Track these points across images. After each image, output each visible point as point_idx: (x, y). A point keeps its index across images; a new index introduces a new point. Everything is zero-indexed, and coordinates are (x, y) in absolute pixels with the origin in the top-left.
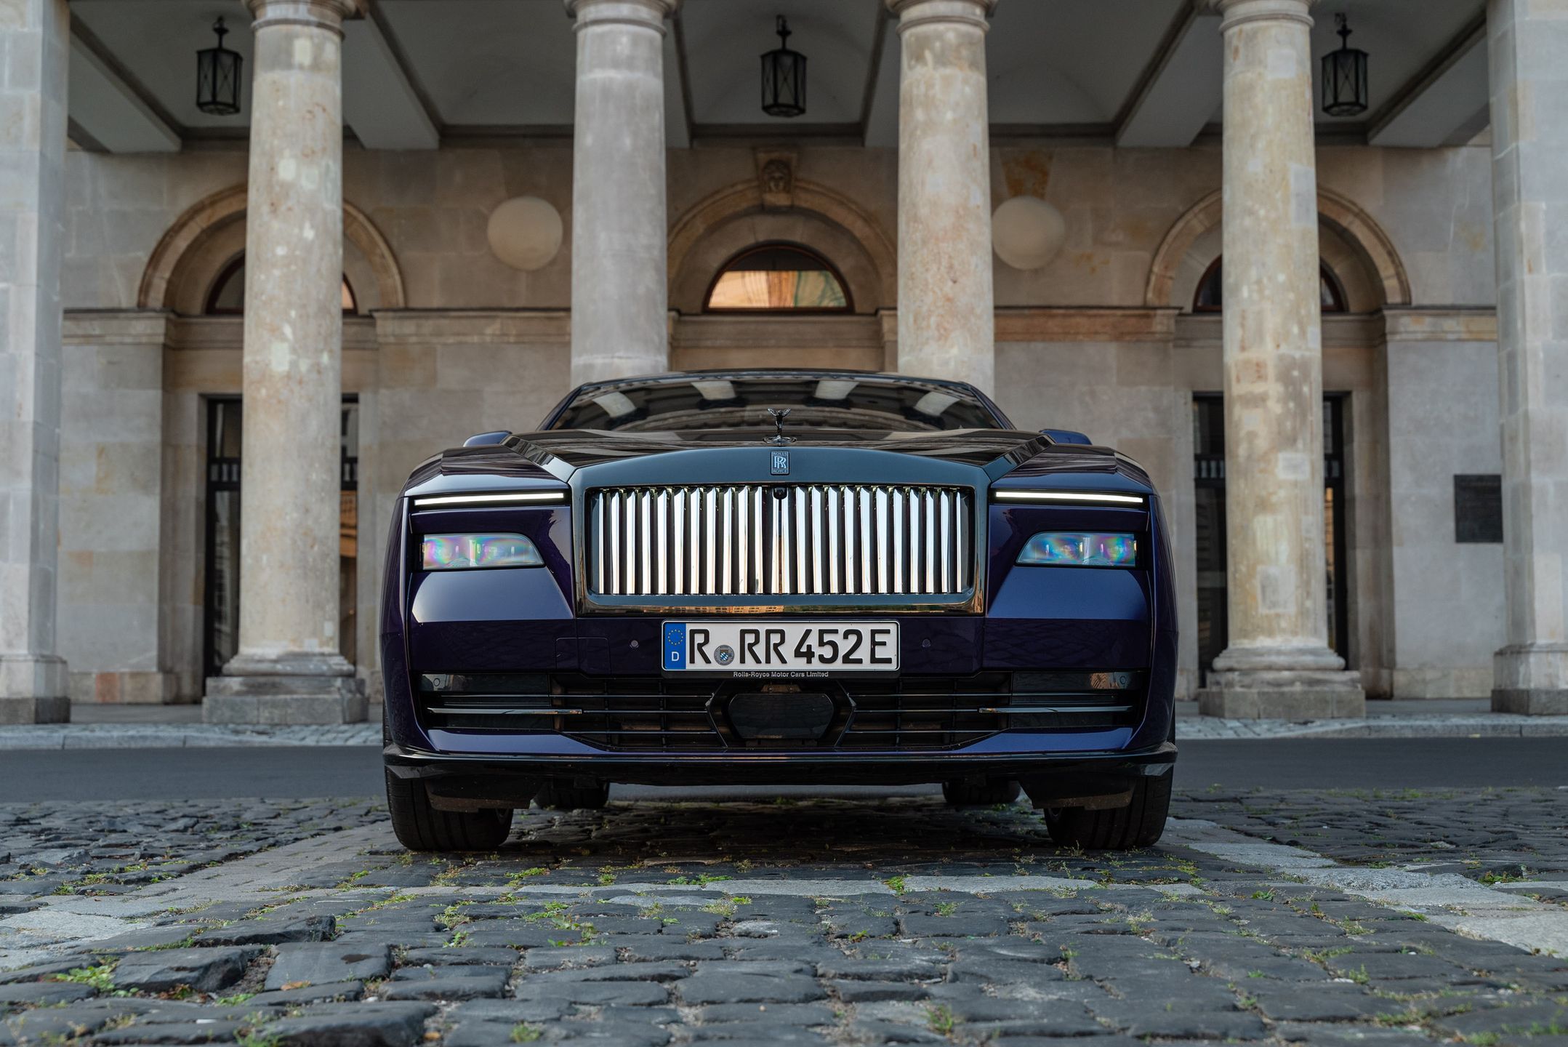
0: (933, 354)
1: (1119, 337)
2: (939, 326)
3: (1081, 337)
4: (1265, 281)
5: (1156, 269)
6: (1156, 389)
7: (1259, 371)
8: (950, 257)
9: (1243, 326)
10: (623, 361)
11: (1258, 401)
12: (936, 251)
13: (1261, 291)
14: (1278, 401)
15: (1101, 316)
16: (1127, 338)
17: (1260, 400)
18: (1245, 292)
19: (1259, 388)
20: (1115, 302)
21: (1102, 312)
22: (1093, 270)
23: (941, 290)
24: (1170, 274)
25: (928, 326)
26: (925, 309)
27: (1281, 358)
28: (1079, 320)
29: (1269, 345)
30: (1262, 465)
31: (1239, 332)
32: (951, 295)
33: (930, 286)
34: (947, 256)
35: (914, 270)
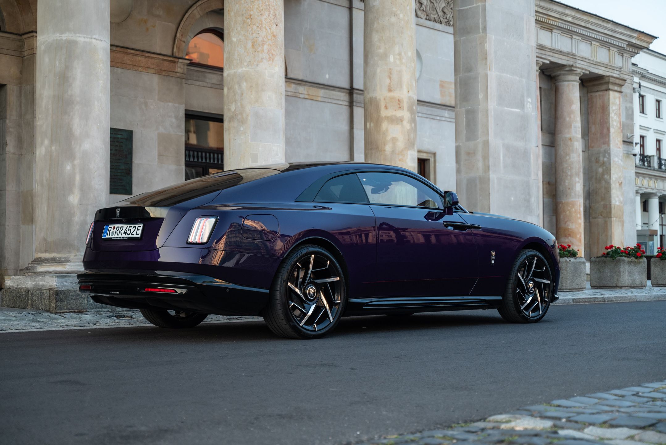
0: (266, 69)
1: (159, 72)
2: (269, 51)
3: (140, 69)
4: (403, 54)
5: (178, 35)
6: (176, 105)
7: (399, 104)
8: (275, 9)
9: (390, 78)
10: (98, 42)
11: (399, 121)
12: (267, 4)
13: (401, 59)
14: (408, 122)
15: (152, 58)
16: (164, 73)
17: (400, 120)
18: (392, 59)
19: (399, 114)
20: (158, 52)
21: (153, 55)
22: (147, 29)
23: (270, 29)
24: (183, 39)
25: (263, 51)
26: (260, 39)
27: (410, 98)
28: (140, 58)
29: (405, 90)
30: (401, 157)
31: (388, 81)
32: (275, 34)
33: (264, 26)
34: (273, 8)
35: (252, 13)
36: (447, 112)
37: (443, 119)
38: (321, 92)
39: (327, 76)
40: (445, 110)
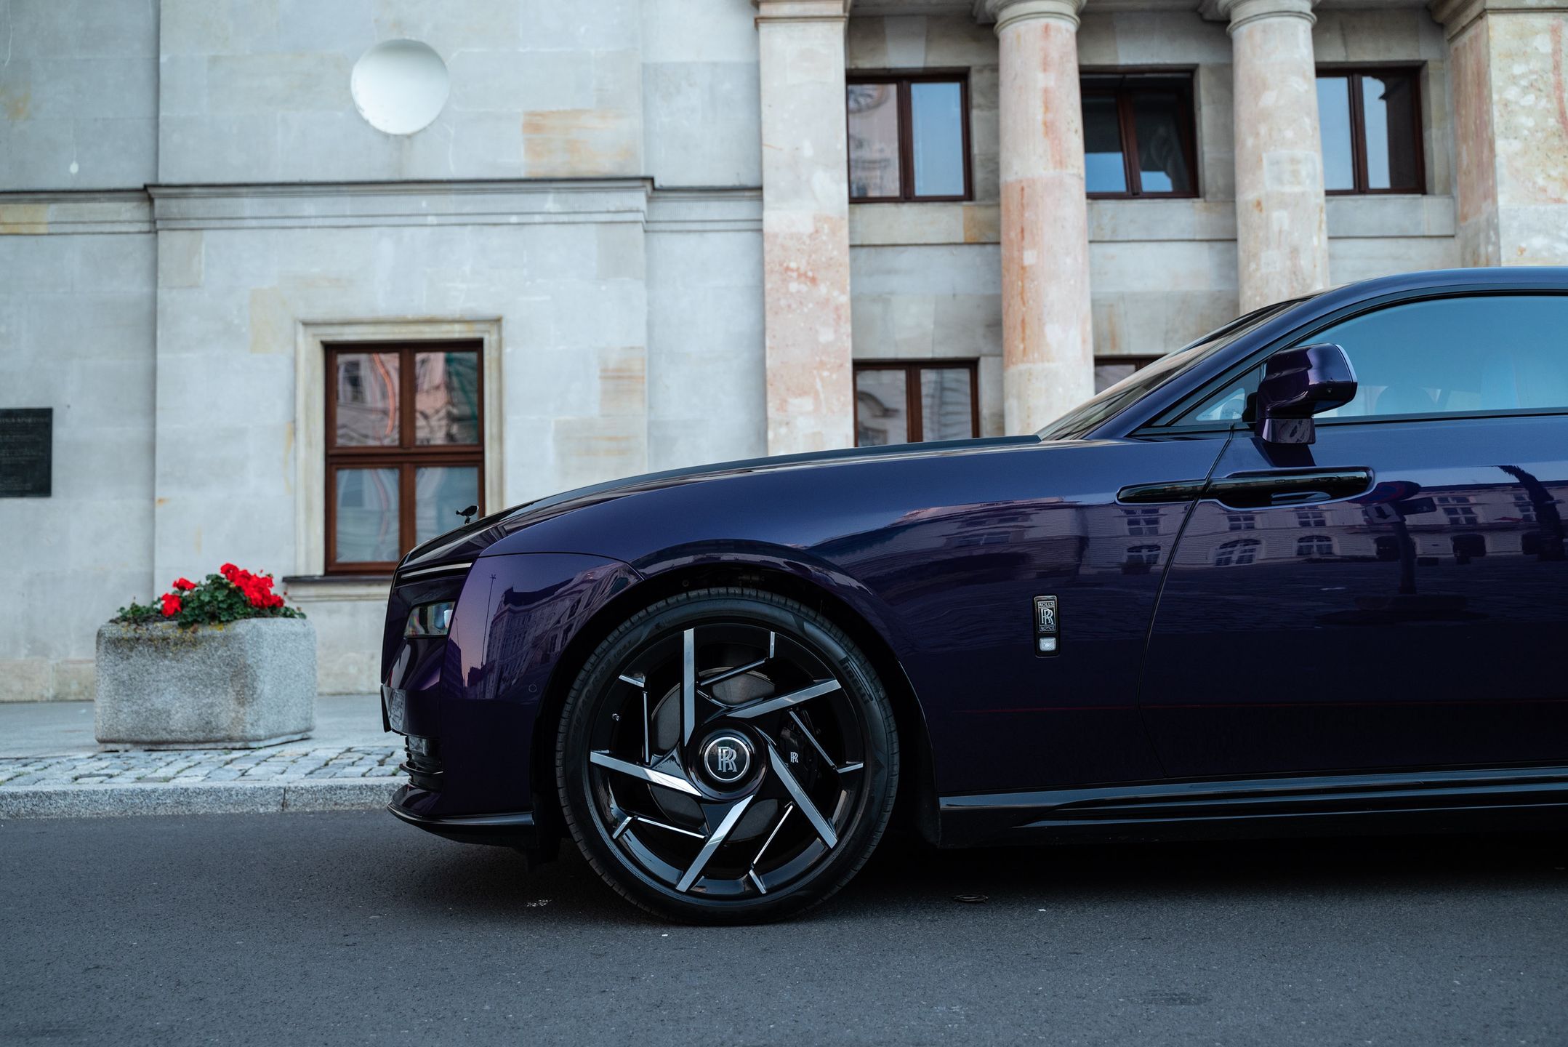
36: (551, 197)
37: (538, 218)
38: (50, 212)
39: (74, 168)
40: (545, 191)
